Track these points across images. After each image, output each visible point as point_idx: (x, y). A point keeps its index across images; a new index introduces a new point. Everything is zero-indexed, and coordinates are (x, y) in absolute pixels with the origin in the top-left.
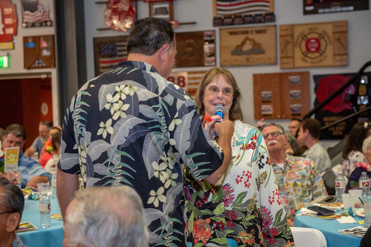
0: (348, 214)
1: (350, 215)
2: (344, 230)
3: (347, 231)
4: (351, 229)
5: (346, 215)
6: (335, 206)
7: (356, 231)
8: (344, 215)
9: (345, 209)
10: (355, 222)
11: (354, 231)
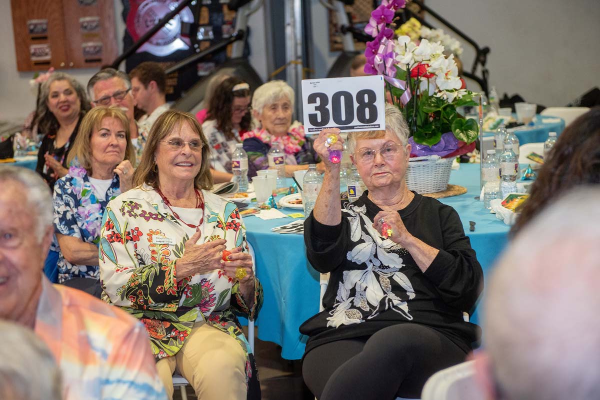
0: (270, 206)
1: (272, 207)
2: (279, 228)
3: (284, 228)
4: (290, 225)
5: (268, 208)
6: (241, 197)
7: (297, 226)
8: (264, 208)
9: (258, 199)
10: (285, 216)
11: (293, 227)
